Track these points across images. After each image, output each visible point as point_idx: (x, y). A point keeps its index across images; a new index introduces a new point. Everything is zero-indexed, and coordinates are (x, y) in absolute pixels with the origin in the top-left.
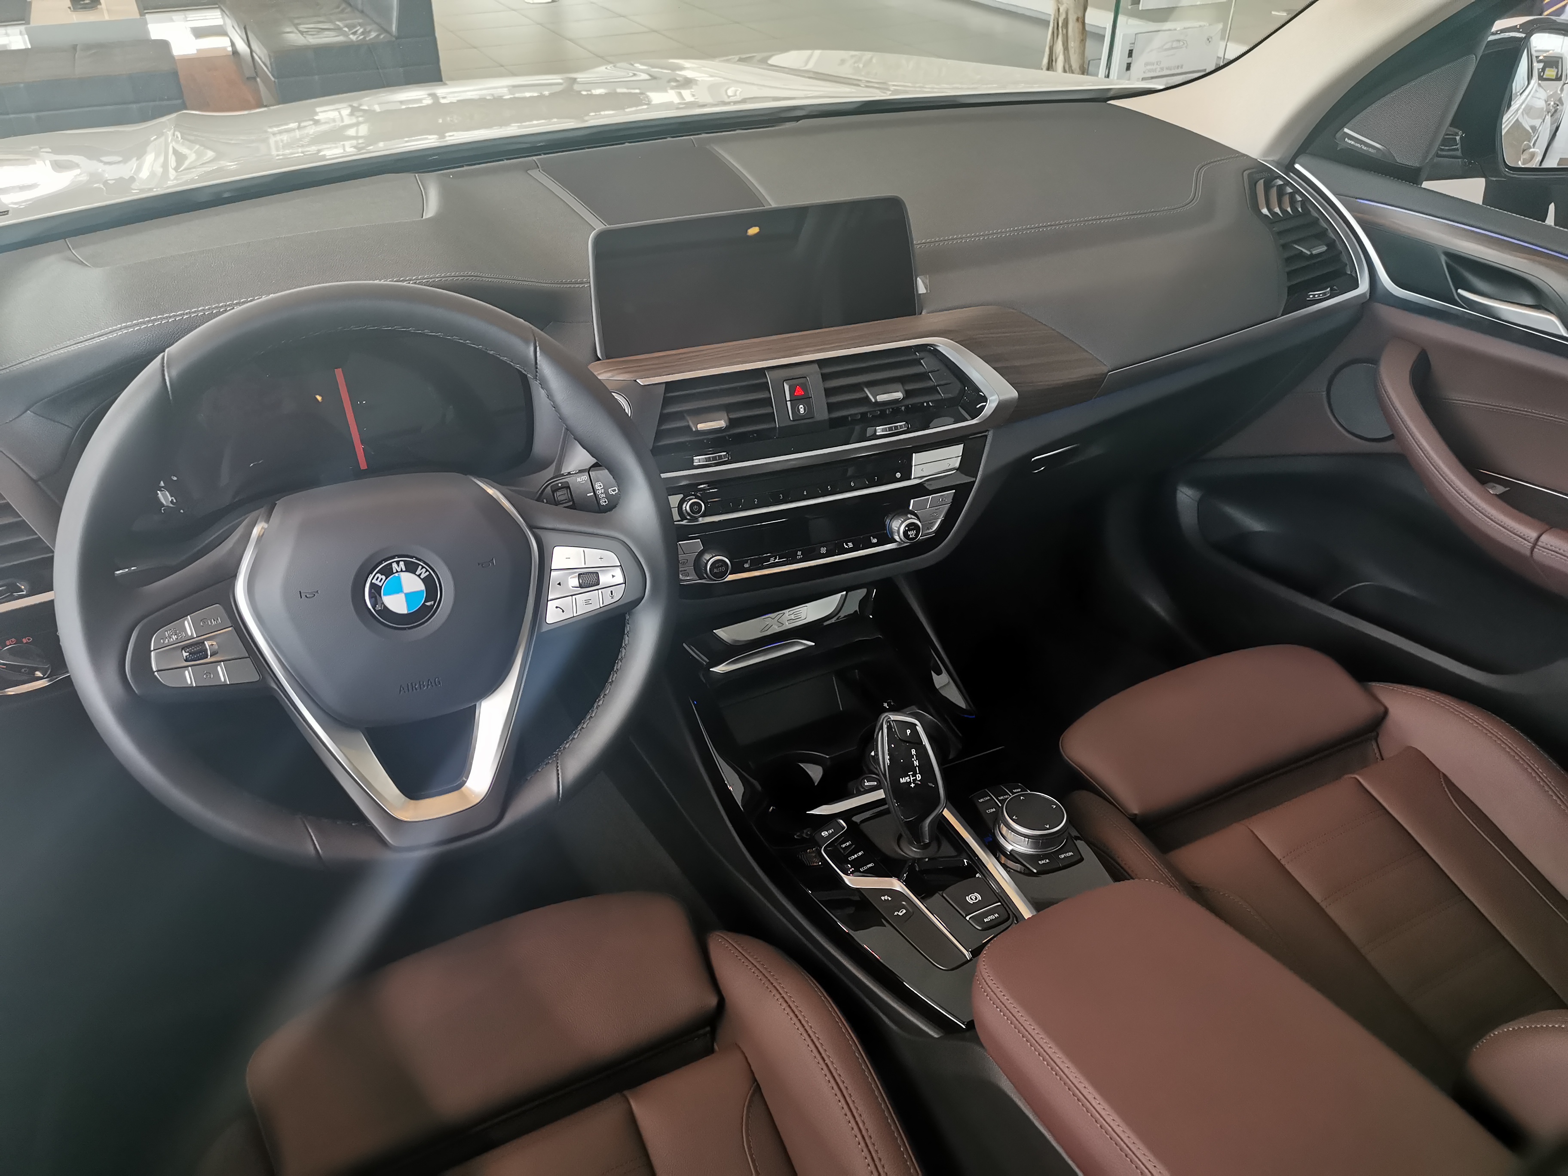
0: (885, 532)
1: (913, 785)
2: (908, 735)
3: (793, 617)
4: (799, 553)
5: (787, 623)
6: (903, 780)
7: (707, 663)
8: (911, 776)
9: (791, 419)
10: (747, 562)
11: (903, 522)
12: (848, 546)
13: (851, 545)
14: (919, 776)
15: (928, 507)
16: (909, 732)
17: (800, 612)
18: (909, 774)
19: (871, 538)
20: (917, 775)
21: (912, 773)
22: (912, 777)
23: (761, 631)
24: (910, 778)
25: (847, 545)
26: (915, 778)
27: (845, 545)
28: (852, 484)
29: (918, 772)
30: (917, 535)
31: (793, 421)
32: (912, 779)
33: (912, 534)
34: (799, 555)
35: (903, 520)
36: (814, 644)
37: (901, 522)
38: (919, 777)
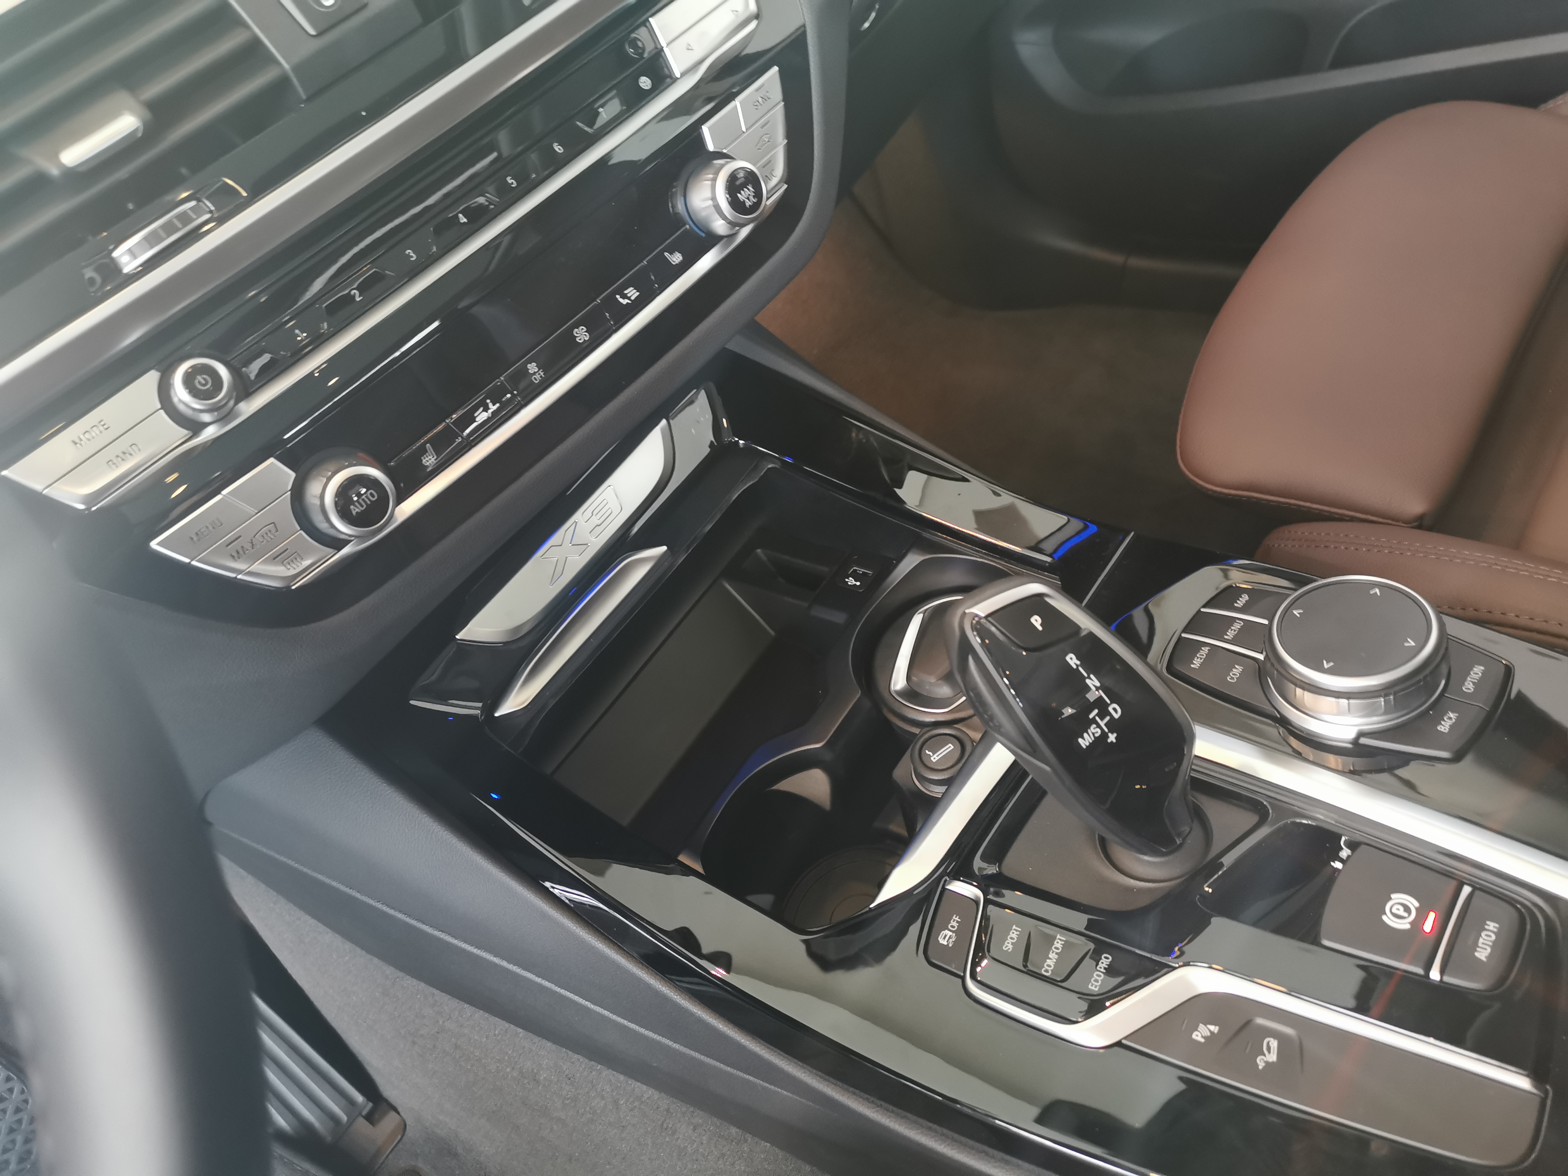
0: (688, 226)
1: (1112, 738)
2: (1040, 628)
3: (595, 520)
4: (532, 368)
5: (593, 539)
6: (1085, 741)
7: (482, 709)
8: (1097, 718)
9: (312, 32)
10: (423, 451)
11: (714, 180)
12: (629, 298)
13: (632, 293)
14: (1115, 709)
15: (744, 130)
16: (1036, 621)
17: (605, 502)
18: (1091, 716)
19: (666, 254)
20: (1110, 709)
21: (1096, 711)
22: (1102, 719)
23: (552, 582)
24: (1099, 726)
25: (624, 296)
26: (1108, 718)
27: (621, 300)
28: (558, 149)
29: (1108, 702)
30: (758, 194)
31: (320, 34)
32: (1102, 724)
33: (746, 195)
34: (535, 373)
35: (711, 176)
36: (664, 548)
37: (709, 183)
38: (1115, 711)
